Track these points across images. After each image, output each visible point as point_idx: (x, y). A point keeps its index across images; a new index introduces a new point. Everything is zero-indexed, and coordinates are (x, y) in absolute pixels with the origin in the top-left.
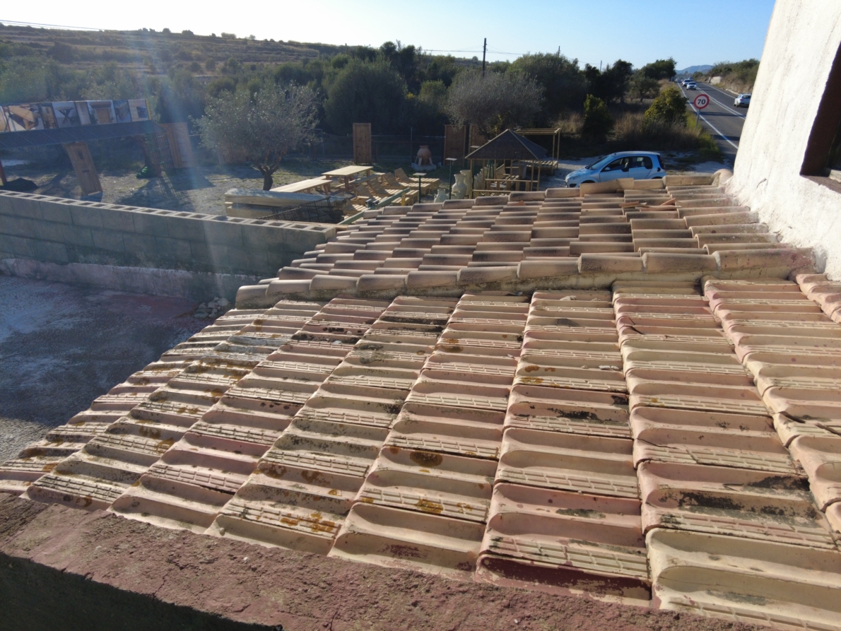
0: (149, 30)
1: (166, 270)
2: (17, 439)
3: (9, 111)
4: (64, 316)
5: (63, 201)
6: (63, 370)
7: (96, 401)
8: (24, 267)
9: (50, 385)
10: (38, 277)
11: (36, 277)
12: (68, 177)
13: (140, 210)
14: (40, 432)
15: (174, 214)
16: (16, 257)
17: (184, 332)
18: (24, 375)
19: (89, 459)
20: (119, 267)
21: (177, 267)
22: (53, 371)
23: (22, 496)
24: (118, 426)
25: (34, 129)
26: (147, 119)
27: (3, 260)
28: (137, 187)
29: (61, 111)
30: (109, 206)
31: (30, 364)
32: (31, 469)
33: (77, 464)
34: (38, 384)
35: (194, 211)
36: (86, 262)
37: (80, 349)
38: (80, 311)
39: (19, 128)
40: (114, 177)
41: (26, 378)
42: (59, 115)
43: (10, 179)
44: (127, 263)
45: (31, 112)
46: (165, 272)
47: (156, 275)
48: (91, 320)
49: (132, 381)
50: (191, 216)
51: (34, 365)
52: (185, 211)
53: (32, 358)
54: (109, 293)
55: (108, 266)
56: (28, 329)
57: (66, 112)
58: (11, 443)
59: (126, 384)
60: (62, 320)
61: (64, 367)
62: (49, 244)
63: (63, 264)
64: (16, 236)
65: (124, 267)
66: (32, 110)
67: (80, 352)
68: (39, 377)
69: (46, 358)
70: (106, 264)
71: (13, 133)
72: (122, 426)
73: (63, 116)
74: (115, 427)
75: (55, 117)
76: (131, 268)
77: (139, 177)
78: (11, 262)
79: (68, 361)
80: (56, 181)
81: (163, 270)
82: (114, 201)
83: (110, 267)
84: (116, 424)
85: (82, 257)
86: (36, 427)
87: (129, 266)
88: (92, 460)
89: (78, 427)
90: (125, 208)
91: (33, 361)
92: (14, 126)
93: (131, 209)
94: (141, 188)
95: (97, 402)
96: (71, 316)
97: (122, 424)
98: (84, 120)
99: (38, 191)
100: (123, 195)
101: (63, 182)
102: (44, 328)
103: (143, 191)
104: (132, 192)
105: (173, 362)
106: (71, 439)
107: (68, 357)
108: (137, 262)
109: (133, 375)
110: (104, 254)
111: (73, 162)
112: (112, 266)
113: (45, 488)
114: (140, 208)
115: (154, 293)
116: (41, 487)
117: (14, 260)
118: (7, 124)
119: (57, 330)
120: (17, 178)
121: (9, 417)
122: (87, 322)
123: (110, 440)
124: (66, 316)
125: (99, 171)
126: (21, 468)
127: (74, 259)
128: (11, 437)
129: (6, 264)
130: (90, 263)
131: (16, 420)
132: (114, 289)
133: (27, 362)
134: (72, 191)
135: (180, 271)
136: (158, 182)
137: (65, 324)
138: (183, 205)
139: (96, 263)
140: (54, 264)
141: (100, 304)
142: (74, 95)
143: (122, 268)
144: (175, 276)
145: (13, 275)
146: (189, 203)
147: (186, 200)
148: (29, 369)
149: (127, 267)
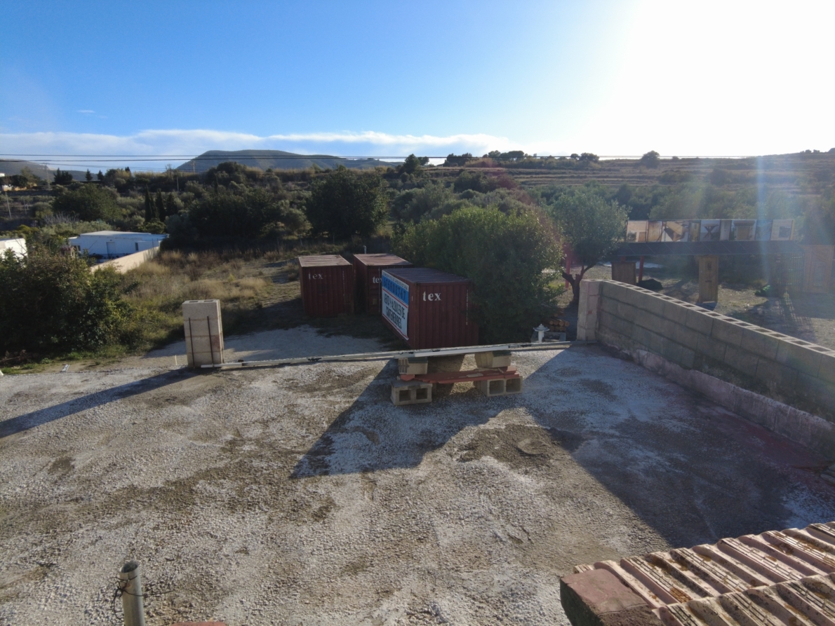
0: (812, 152)
1: (798, 411)
2: (615, 517)
3: (665, 225)
4: (674, 417)
5: (683, 304)
6: (664, 471)
7: (725, 540)
8: (651, 360)
9: (650, 479)
10: (660, 373)
11: (657, 372)
12: (690, 283)
13: (753, 327)
14: (634, 522)
15: (788, 339)
16: (649, 351)
17: (803, 490)
18: (632, 460)
19: (724, 616)
20: (741, 389)
21: (813, 412)
22: (655, 467)
23: (654, 611)
24: (760, 595)
25: (679, 241)
26: (787, 239)
27: (637, 351)
28: (753, 304)
29: (706, 227)
30: (722, 317)
31: (639, 452)
32: (659, 582)
33: (712, 613)
34: (640, 473)
35: (814, 341)
36: (708, 373)
37: (683, 457)
38: (689, 418)
39: (668, 239)
40: (731, 290)
41: (633, 463)
42: (704, 230)
43: (644, 278)
44: (752, 387)
45: (682, 227)
46: (795, 411)
47: (783, 412)
48: (698, 431)
49: (767, 538)
50: (810, 346)
51: (641, 454)
52: (804, 339)
53: (641, 447)
54: (720, 410)
55: (730, 384)
56: (643, 418)
57: (710, 228)
58: (610, 518)
59: (759, 538)
60: (672, 421)
61: (665, 468)
62: (681, 347)
63: (686, 368)
64: (657, 333)
65: (747, 391)
66: (683, 225)
67: (682, 459)
68: (642, 467)
69: (652, 451)
70: (728, 382)
71: (663, 243)
72: (765, 598)
73: (707, 232)
74: (756, 594)
75: (699, 233)
76: (755, 394)
77: (757, 294)
78: (643, 353)
79: (670, 464)
80: (678, 286)
81: (793, 409)
82: (725, 313)
83: (732, 385)
84: (758, 591)
85: (707, 367)
86: (631, 515)
87: (753, 391)
88: (728, 619)
89: (705, 562)
90: (737, 322)
91: (641, 450)
92: (665, 237)
93: (778, 336)
94: (758, 306)
95: (726, 543)
96: (681, 420)
97: (767, 596)
98: (724, 236)
99: (663, 291)
100: (736, 309)
101: (684, 287)
102: (656, 422)
103: (759, 309)
104: (747, 307)
105: (828, 544)
106: (697, 571)
107: (671, 460)
108: (764, 391)
109: (772, 533)
110: (728, 371)
111: (701, 272)
112: (733, 385)
113: (678, 620)
114: (789, 337)
115: (772, 429)
116: (674, 616)
117: (646, 352)
118: (661, 236)
119: (666, 428)
120: (650, 278)
121: (613, 493)
122: (694, 431)
123: (751, 608)
124: (676, 418)
125: (720, 282)
126: (648, 574)
127: (698, 368)
128: (611, 513)
129: (638, 354)
130: (712, 375)
131: (618, 499)
132: (726, 408)
133: (637, 448)
134: (690, 297)
135: (816, 417)
136: (777, 303)
137: (674, 426)
138: (802, 332)
139: (718, 377)
140: (678, 366)
141: (710, 418)
142: (719, 214)
143: (744, 391)
144: (807, 420)
145: (640, 364)
146: (810, 332)
147: (808, 328)
148: (637, 456)
149: (750, 392)
